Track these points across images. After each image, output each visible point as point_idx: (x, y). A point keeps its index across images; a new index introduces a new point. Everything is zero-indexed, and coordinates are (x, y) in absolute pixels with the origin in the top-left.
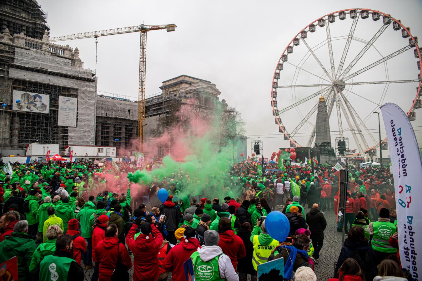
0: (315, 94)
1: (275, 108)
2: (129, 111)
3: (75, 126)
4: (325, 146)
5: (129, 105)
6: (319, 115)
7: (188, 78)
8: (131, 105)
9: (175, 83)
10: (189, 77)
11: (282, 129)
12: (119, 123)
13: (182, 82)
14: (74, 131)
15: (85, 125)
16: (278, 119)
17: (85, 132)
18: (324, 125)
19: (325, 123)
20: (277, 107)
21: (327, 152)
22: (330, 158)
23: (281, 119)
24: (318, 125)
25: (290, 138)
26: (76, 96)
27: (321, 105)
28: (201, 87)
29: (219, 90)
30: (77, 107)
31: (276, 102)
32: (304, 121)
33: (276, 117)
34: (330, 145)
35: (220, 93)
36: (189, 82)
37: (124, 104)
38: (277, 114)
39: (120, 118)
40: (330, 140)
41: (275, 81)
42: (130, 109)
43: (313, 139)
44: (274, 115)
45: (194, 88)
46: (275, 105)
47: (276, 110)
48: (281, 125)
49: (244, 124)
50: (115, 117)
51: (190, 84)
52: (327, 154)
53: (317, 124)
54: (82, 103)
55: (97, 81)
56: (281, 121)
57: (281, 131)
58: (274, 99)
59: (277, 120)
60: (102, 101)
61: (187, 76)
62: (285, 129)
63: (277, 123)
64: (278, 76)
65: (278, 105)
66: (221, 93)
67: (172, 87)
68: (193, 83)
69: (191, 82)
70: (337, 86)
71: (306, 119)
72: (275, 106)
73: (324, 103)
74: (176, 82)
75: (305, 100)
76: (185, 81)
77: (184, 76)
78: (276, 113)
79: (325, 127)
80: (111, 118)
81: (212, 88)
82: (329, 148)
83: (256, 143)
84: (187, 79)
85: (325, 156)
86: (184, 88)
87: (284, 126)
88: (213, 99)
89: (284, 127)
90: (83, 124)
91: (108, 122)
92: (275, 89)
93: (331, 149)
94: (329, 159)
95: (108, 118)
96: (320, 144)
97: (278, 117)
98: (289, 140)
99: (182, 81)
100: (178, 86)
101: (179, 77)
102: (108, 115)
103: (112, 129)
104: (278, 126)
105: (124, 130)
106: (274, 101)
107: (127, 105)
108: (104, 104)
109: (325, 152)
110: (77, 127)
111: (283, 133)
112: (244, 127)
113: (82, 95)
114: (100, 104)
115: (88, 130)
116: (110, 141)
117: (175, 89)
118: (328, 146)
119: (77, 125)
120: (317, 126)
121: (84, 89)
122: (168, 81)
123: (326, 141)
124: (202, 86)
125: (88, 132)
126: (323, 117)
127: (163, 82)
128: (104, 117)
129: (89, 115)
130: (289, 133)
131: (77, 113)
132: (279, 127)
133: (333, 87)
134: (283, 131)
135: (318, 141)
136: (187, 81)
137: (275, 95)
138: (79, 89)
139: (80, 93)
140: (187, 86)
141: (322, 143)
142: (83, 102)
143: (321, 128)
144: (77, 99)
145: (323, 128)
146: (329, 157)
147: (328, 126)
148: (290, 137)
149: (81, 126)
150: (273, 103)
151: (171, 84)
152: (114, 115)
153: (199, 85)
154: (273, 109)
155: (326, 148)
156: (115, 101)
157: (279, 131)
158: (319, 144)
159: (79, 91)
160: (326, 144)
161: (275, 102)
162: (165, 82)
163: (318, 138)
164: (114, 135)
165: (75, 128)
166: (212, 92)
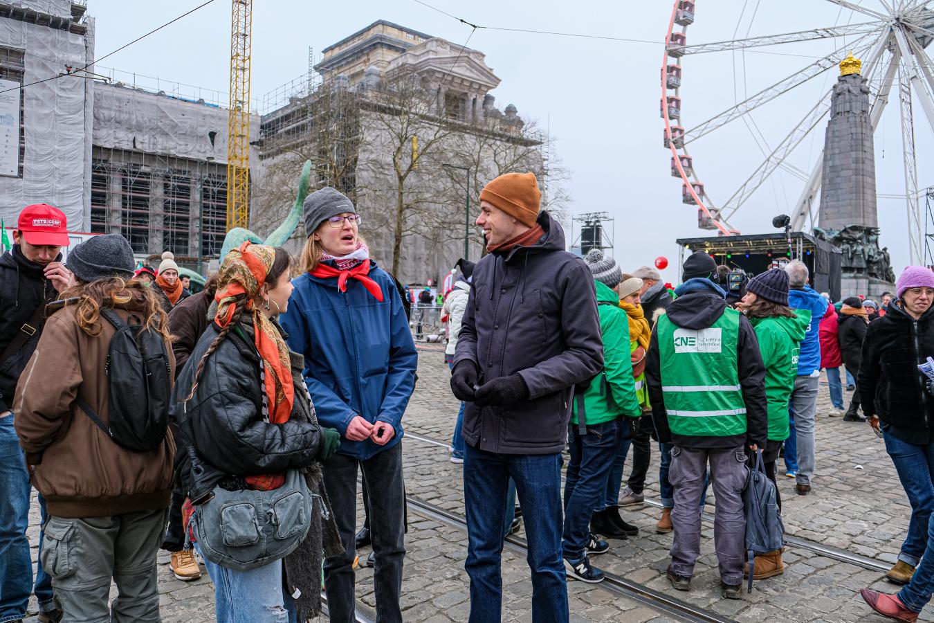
0: (817, 63)
1: (674, 123)
2: (212, 135)
3: (16, 173)
4: (855, 240)
5: (213, 117)
6: (836, 128)
7: (396, 31)
8: (220, 119)
9: (355, 48)
10: (401, 29)
11: (695, 192)
12: (179, 172)
13: (377, 43)
14: (12, 189)
15: (51, 173)
16: (682, 159)
17: (52, 193)
18: (857, 161)
19: (860, 154)
20: (678, 118)
21: (864, 265)
22: (873, 286)
23: (689, 160)
24: (830, 163)
25: (721, 223)
26: (18, 75)
27: (846, 86)
28: (431, 56)
29: (494, 73)
30: (22, 113)
31: (678, 101)
32: (773, 162)
33: (674, 152)
34: (873, 238)
35: (497, 81)
36: (400, 43)
37: (195, 113)
38: (679, 144)
39: (181, 156)
40: (875, 221)
41: (678, 29)
42: (213, 130)
43: (804, 221)
44: (667, 145)
45: (411, 61)
46: (673, 111)
47: (674, 130)
48: (691, 180)
49: (566, 175)
50: (165, 152)
51: (401, 49)
52: (860, 270)
53: (825, 160)
54: (37, 99)
55: (93, 32)
56: (690, 166)
57: (688, 200)
58: (671, 93)
59: (678, 161)
60: (119, 100)
61: (394, 26)
62: (702, 193)
63: (676, 173)
64: (687, 14)
65: (682, 113)
66: (500, 81)
67: (348, 63)
68: (411, 47)
69: (405, 44)
70: (908, 29)
71: (779, 155)
72: (671, 118)
73: (858, 81)
74: (360, 46)
75: (781, 88)
76: (385, 38)
77: (383, 23)
78: (674, 139)
79: (857, 172)
80: (152, 157)
81: (469, 61)
82: (869, 249)
83: (588, 223)
84: (392, 34)
85: (855, 277)
86: (382, 62)
87: (701, 182)
88: (475, 100)
89: (701, 187)
90: (41, 167)
91: (144, 169)
92: (675, 59)
93: (879, 253)
94: (869, 289)
95: (139, 154)
96: (836, 234)
97: (680, 152)
98: (715, 228)
99: (376, 38)
100: (365, 58)
101: (368, 29)
102: (139, 146)
103: (157, 192)
104: (680, 182)
105: (196, 196)
106: (670, 100)
107: (205, 116)
108: (125, 109)
109: (855, 264)
110: (20, 176)
111: (697, 207)
112: (564, 184)
113: (40, 74)
114: (110, 109)
115: (60, 187)
116: (150, 226)
117: (358, 69)
118: (869, 241)
119: (21, 169)
120: (824, 167)
121: (46, 53)
122: (338, 45)
123: (859, 222)
124: (436, 53)
125: (61, 193)
126: (853, 130)
127: (325, 52)
128: (128, 152)
129: (63, 140)
130: (717, 207)
131: (22, 131)
132: (685, 186)
133: (892, 30)
134: (697, 198)
135: (829, 224)
136: (390, 40)
137: (673, 80)
138: (28, 51)
139: (31, 64)
140: (389, 55)
141: (845, 231)
142: (40, 97)
143: (843, 173)
144: (18, 84)
145: (850, 172)
146: (870, 282)
147: (869, 169)
148: (718, 218)
149: (36, 174)
150: (666, 105)
151: (346, 53)
152: (161, 145)
153: (428, 52)
154: (664, 127)
155: (860, 248)
156: (162, 103)
157: (681, 198)
158: (830, 232)
159: (26, 59)
160: (858, 235)
161: (674, 104)
162: (331, 48)
163: (828, 211)
164: (166, 208)
165: (15, 181)
166: (471, 75)
